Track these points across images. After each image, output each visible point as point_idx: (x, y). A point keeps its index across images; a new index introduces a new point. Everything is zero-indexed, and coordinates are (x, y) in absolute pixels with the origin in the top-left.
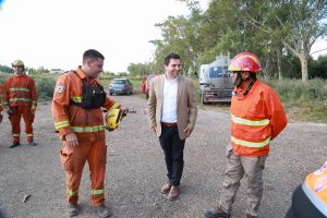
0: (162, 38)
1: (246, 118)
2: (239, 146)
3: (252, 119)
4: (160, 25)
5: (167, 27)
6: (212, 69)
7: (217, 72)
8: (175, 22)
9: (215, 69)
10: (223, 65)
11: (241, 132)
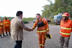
0: (44, 10)
1: (67, 27)
2: (64, 35)
3: (68, 28)
4: (43, 7)
5: (45, 7)
6: (58, 16)
7: (59, 17)
8: (47, 6)
9: (59, 16)
10: (60, 15)
11: (65, 31)
